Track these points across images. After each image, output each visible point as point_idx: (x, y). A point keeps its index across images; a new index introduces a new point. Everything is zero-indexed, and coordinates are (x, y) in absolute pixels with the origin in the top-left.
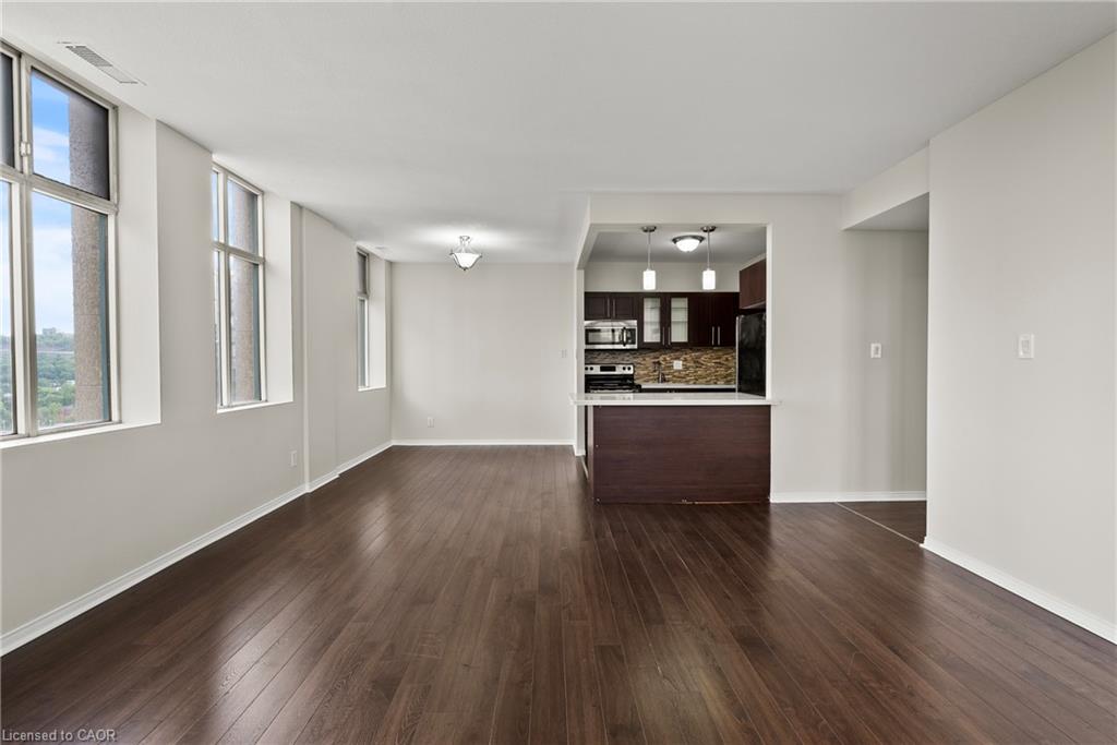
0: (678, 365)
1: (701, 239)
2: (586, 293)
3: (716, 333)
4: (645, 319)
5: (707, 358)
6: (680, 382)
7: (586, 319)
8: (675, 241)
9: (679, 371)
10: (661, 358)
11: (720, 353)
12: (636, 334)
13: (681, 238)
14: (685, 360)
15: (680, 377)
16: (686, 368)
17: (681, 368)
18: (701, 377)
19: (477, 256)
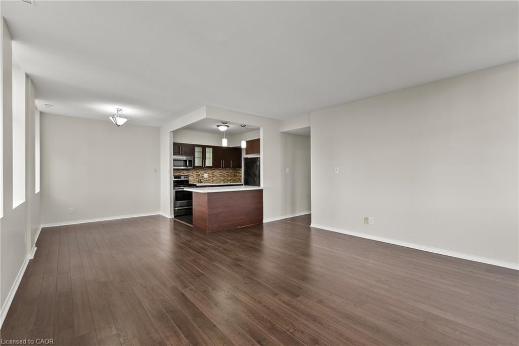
0: (206, 176)
1: (228, 126)
2: (174, 143)
3: (223, 163)
4: (196, 156)
5: (217, 173)
6: (207, 183)
7: (174, 155)
8: (218, 126)
9: (207, 178)
10: (199, 173)
11: (221, 171)
12: (192, 162)
13: (221, 125)
14: (209, 174)
15: (207, 181)
16: (209, 177)
17: (207, 177)
18: (215, 180)
19: (126, 120)
